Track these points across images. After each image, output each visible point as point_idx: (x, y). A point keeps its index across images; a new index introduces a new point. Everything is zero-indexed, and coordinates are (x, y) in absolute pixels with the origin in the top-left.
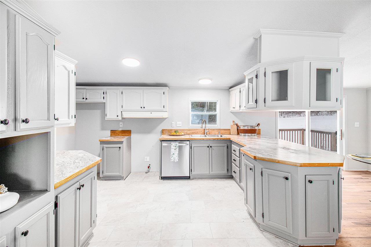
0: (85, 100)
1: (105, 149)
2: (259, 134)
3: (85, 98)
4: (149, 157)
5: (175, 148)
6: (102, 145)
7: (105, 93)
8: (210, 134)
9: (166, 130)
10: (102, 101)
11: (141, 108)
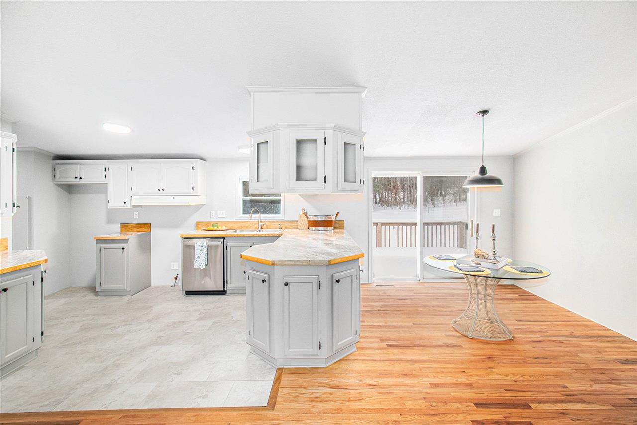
0: (78, 179)
1: (103, 250)
2: (342, 227)
3: (78, 178)
4: (177, 263)
5: (200, 248)
6: (99, 245)
7: (107, 169)
8: (267, 228)
9: (202, 222)
10: (103, 180)
11: (159, 190)
